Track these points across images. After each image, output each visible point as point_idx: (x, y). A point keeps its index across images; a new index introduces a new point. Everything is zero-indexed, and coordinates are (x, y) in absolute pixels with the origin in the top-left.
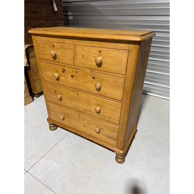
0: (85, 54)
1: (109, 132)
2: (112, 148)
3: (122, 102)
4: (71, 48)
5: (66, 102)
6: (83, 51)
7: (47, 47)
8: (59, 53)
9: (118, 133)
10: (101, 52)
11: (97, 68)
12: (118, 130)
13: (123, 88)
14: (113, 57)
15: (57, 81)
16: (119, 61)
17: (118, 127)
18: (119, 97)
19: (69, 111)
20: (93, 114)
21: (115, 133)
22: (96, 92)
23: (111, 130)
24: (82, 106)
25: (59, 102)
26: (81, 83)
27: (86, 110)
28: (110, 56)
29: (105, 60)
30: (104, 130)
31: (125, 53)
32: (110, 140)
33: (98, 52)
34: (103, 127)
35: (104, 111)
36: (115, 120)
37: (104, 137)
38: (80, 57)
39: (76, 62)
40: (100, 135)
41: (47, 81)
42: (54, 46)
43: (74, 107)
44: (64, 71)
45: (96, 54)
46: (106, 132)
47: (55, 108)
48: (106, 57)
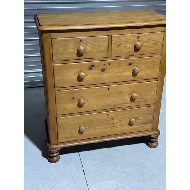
0: (122, 43)
1: (144, 118)
2: (149, 134)
3: (157, 79)
6: (119, 40)
7: (70, 44)
8: (89, 49)
9: (153, 113)
10: (139, 38)
11: (135, 53)
12: (154, 110)
14: (151, 40)
15: (78, 82)
16: (156, 42)
17: (154, 107)
18: (155, 75)
19: (92, 116)
20: (127, 105)
22: (132, 78)
23: (147, 113)
26: (114, 75)
27: (118, 105)
28: (148, 39)
30: (138, 118)
31: (162, 34)
32: (145, 126)
33: (137, 38)
34: (138, 115)
36: (152, 100)
37: (138, 126)
38: (115, 47)
39: (110, 53)
40: (134, 127)
41: (61, 88)
42: (81, 41)
43: (101, 107)
44: (92, 68)
45: (134, 40)
46: (141, 119)
47: (69, 123)
48: (144, 41)
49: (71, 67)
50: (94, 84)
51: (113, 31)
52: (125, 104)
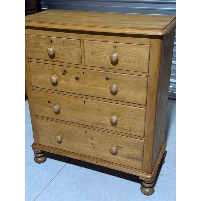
0: (96, 50)
1: (129, 150)
2: (136, 173)
3: (145, 107)
4: (76, 43)
5: (66, 114)
6: (93, 47)
7: (41, 42)
8: (59, 50)
9: (143, 149)
10: (117, 48)
11: (112, 66)
12: (143, 146)
13: (146, 89)
14: (132, 53)
15: (53, 86)
16: (139, 57)
17: (142, 141)
18: (141, 101)
19: (69, 128)
20: (107, 127)
21: (139, 150)
22: (112, 97)
23: (133, 146)
24: (90, 118)
25: (55, 116)
26: (89, 87)
27: (97, 124)
28: (128, 52)
29: (122, 57)
30: (123, 149)
31: (146, 48)
32: (132, 161)
33: (114, 47)
34: (122, 144)
35: (122, 121)
36: (139, 131)
37: (123, 159)
38: (89, 54)
39: (84, 61)
40: (117, 157)
41: (37, 87)
42: (52, 41)
43: (78, 121)
44: (65, 73)
45: (110, 50)
46: (126, 150)
47: (47, 127)
48: (123, 53)
49: (44, 67)
50: (69, 92)
51: (84, 35)
52: (105, 126)
